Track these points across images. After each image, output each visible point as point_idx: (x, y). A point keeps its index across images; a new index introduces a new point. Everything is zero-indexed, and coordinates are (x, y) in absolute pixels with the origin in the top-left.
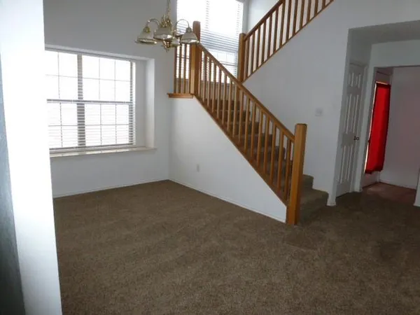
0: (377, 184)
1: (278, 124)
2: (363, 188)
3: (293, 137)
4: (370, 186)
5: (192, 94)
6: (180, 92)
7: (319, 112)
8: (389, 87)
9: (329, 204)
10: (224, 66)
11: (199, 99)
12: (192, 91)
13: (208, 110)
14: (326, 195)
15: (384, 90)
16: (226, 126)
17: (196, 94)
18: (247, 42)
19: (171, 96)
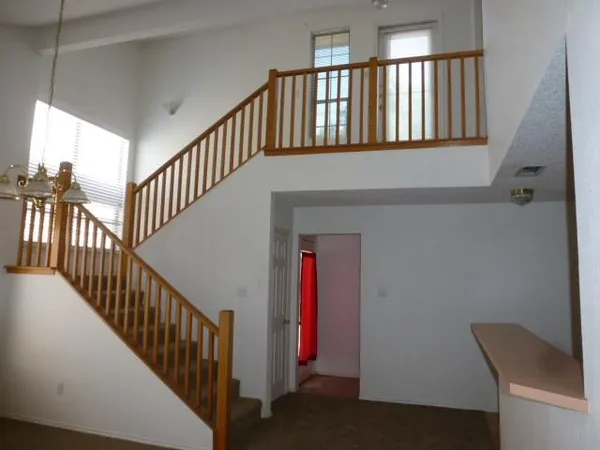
0: (313, 377)
1: (194, 311)
2: (300, 385)
3: (217, 329)
4: (304, 382)
5: (54, 269)
6: (29, 264)
7: (242, 292)
8: (313, 256)
9: (263, 416)
10: (105, 224)
11: (66, 275)
12: (54, 263)
13: (82, 292)
14: (258, 403)
15: (310, 260)
16: (113, 316)
17: (60, 268)
18: (138, 195)
19: (10, 270)
